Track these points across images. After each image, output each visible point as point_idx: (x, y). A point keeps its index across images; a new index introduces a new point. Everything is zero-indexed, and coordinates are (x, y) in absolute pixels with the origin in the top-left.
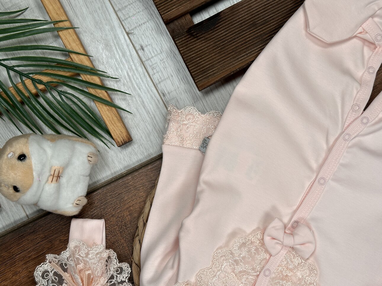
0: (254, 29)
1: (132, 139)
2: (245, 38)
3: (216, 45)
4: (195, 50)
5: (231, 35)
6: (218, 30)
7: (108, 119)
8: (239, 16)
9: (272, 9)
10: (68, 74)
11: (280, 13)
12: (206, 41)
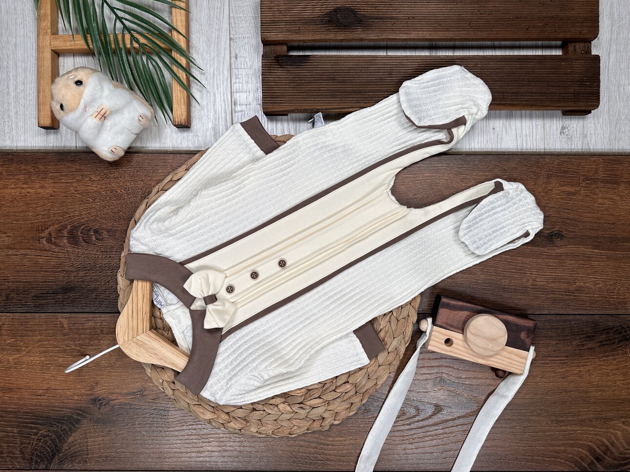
0: (332, 83)
1: (190, 126)
2: (321, 86)
3: (294, 80)
4: (274, 75)
5: (310, 78)
6: (301, 68)
7: (177, 98)
8: (325, 65)
9: (354, 74)
10: (162, 45)
11: (359, 80)
12: (287, 73)
